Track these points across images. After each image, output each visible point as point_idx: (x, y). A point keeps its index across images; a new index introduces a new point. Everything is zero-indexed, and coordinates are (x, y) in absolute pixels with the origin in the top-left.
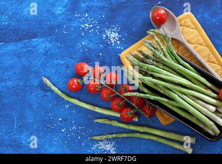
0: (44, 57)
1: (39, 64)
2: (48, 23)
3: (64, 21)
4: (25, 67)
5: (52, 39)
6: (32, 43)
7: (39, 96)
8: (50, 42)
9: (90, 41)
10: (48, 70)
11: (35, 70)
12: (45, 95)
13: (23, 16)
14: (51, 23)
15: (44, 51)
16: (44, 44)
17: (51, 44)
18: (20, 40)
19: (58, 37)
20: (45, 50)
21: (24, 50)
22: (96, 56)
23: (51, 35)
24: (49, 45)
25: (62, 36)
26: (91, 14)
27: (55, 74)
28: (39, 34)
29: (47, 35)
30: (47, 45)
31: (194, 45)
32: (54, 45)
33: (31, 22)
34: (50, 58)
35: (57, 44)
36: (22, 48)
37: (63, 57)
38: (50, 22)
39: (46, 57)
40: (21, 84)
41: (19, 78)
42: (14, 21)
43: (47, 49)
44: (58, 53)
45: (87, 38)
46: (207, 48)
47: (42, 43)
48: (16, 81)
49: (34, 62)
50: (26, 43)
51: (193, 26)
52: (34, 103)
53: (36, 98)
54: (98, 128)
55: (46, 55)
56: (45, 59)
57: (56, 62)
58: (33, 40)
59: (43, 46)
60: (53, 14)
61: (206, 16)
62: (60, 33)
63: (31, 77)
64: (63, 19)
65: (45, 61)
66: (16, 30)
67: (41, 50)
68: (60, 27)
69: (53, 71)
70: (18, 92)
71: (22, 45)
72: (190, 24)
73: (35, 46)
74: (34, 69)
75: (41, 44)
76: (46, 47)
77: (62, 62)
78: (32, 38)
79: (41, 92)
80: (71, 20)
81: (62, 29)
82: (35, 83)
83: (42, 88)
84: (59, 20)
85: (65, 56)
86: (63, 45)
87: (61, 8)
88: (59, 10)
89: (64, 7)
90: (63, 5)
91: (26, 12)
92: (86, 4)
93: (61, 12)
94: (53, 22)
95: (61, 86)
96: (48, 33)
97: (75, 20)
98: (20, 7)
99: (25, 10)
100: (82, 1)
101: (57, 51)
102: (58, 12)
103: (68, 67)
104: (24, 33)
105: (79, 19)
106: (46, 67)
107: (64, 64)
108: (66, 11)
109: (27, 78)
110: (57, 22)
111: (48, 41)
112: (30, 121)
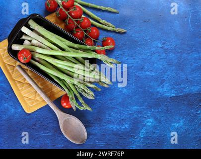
1: (169, 73)
2: (160, 110)
3: (145, 111)
4: (182, 70)
5: (157, 95)
6: (175, 92)
7: (168, 44)
8: (158, 92)
9: (121, 91)
10: (161, 67)
11: (172, 67)
12: (163, 44)
13: (184, 118)
14: (157, 110)
15: (164, 84)
16: (164, 90)
17: (158, 90)
18: (186, 96)
19: (151, 97)
20: (163, 85)
21: (182, 86)
23: (157, 99)
24: (160, 89)
25: (147, 98)
26: (119, 117)
27: (154, 63)
28: (168, 100)
29: (162, 99)
30: (161, 90)
31: (26, 82)
32: (155, 90)
33: (176, 112)
34: (158, 77)
35: (152, 90)
36: (184, 88)
37: (147, 78)
38: (159, 112)
40: (185, 55)
41: (187, 60)
42: (193, 113)
44: (150, 82)
45: (124, 94)
46: (14, 79)
47: (165, 92)
48: (189, 57)
49: (174, 74)
50: (181, 92)
51: (25, 99)
52: (172, 38)
53: (172, 41)
55: (162, 80)
56: (163, 77)
57: (153, 74)
58: (174, 95)
59: (165, 89)
60: (155, 119)
61: (13, 110)
62: (149, 100)
63: (176, 61)
64: (145, 113)
65: (163, 75)
66: (191, 104)
67: (167, 85)
68: (149, 106)
69: (155, 65)
70: (187, 48)
71: (185, 90)
72: (28, 102)
73: (172, 89)
74: (174, 68)
75: (167, 91)
76: (162, 87)
77: (147, 73)
78: (175, 97)
79: (166, 47)
80: (139, 112)
81: (147, 104)
82: (172, 56)
83: (166, 51)
84: (149, 113)
85: (144, 78)
86: (147, 88)
87: (147, 124)
88: (150, 122)
89: (145, 125)
90: (145, 128)
91: (181, 121)
92: (124, 127)
93: (148, 120)
94: (155, 111)
95: (148, 51)
96: (160, 101)
97: (135, 112)
98: (187, 127)
99: (182, 124)
100: (128, 130)
101: (152, 84)
102: (151, 120)
103: (142, 68)
104: (182, 102)
105: (131, 112)
106: (162, 69)
107: (145, 72)
108: (143, 121)
109: (179, 60)
110: (151, 111)
111: (161, 93)
112: (177, 22)
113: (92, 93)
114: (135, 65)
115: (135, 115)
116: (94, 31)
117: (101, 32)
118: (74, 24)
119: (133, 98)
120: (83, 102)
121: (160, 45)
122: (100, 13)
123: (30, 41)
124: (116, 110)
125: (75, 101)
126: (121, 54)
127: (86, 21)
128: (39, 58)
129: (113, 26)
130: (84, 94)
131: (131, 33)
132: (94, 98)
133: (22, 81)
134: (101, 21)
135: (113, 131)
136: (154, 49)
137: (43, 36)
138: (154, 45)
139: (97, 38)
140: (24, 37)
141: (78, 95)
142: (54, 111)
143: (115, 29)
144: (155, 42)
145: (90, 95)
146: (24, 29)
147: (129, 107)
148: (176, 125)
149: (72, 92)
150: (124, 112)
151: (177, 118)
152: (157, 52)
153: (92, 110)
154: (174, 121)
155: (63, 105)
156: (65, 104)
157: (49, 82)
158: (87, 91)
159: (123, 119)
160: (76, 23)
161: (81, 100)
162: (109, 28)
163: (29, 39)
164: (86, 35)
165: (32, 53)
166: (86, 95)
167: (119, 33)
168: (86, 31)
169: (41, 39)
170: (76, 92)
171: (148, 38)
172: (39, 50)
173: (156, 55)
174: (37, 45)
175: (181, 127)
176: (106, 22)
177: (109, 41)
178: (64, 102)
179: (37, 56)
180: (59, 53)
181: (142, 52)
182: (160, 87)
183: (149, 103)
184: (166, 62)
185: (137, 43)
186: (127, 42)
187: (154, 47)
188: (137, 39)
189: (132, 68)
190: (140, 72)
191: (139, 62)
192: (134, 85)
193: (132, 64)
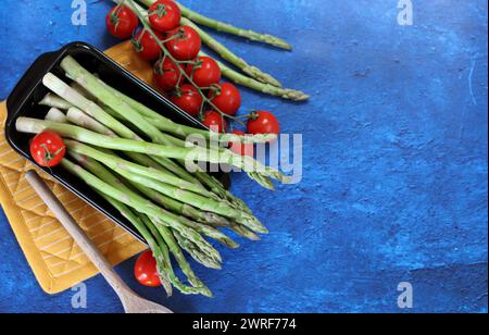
0: (399, 222)
1: (411, 208)
2: (384, 302)
3: (346, 303)
4: (445, 203)
5: (378, 263)
6: (426, 259)
7: (413, 135)
8: (381, 256)
9: (288, 249)
10: (391, 192)
11: (420, 194)
12: (400, 135)
14: (377, 303)
15: (397, 235)
16: (397, 253)
17: (381, 251)
18: (453, 268)
19: (362, 267)
20: (396, 240)
21: (443, 244)
22: (277, 214)
23: (379, 274)
24: (386, 249)
25: (352, 269)
29: (389, 275)
30: (389, 250)
31: (48, 213)
32: (374, 249)
34: (384, 218)
35: (367, 251)
36: (449, 249)
37: (354, 219)
38: (380, 306)
39: (393, 223)
40: (454, 166)
43: (391, 240)
44: (364, 230)
45: (295, 257)
46: (19, 204)
47: (401, 256)
49: (423, 213)
50: (440, 260)
51: (44, 257)
52: (425, 120)
53: (422, 130)
55: (393, 227)
56: (397, 218)
57: (372, 209)
58: (422, 266)
59: (399, 249)
61: (11, 284)
62: (358, 275)
63: (431, 180)
64: (347, 308)
65: (397, 213)
66: (462, 292)
67: (406, 238)
68: (358, 291)
69: (378, 187)
70: (461, 148)
71: (449, 255)
72: (50, 265)
73: (417, 250)
74: (424, 196)
75: (403, 254)
76: (392, 245)
77: (357, 206)
78: (424, 269)
79: (407, 143)
81: (351, 284)
82: (421, 166)
83: (406, 152)
84: (357, 306)
85: (348, 220)
86: (353, 245)
94: (372, 304)
95: (362, 151)
96: (387, 279)
97: (321, 304)
101: (367, 234)
103: (344, 194)
104: (442, 285)
105: (309, 304)
106: (394, 200)
107: (352, 203)
109: (439, 179)
110: (362, 303)
111: (388, 259)
112: (438, 81)
113: (215, 254)
114: (326, 184)
116: (229, 93)
117: (244, 95)
118: (178, 72)
119: (318, 269)
120: (192, 274)
121: (392, 138)
122: (245, 49)
123: (64, 111)
124: (272, 297)
125: (170, 272)
127: (208, 66)
128: (85, 157)
129: (276, 82)
130: (194, 254)
131: (320, 104)
132: (219, 267)
133: (36, 212)
134: (247, 69)
136: (377, 147)
137: (96, 101)
138: (377, 137)
139: (234, 111)
140: (48, 100)
141: (179, 255)
142: (117, 291)
143: (280, 91)
144: (380, 130)
145: (211, 259)
146: (50, 81)
147: (307, 291)
149: (164, 247)
150: (293, 304)
152: (382, 155)
153: (213, 294)
155: (140, 278)
156: (144, 276)
157: (107, 218)
158: (202, 247)
160: (182, 71)
161: (186, 270)
162: (266, 88)
163: (62, 105)
164: (206, 103)
165: (67, 142)
166: (201, 256)
167: (290, 101)
168: (207, 93)
169: (92, 108)
170: (174, 249)
171: (363, 117)
172: (84, 136)
173: (382, 162)
174: (82, 122)
176: (259, 73)
177: (265, 121)
178: (144, 271)
179: (79, 150)
180: (136, 146)
181: (346, 154)
182: (388, 244)
183: (356, 283)
184: (405, 181)
185: (335, 129)
186: (311, 126)
187: (377, 143)
188: (334, 118)
189: (319, 191)
190: (339, 203)
191: (338, 179)
192: (321, 235)
193: (318, 181)
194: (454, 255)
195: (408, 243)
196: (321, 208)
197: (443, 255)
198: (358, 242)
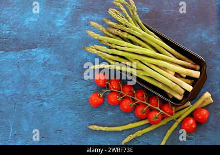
0: (42, 68)
1: (37, 74)
2: (48, 34)
3: (64, 33)
4: (23, 77)
5: (51, 51)
6: (32, 53)
7: (36, 105)
8: (50, 53)
10: (46, 80)
11: (33, 80)
12: (42, 105)
13: (24, 27)
14: (52, 34)
15: (43, 62)
16: (43, 55)
17: (50, 55)
18: (20, 49)
19: (57, 49)
20: (43, 60)
21: (24, 59)
23: (51, 46)
24: (48, 56)
25: (62, 47)
27: (53, 84)
28: (39, 45)
29: (46, 45)
32: (53, 56)
33: (32, 32)
34: (49, 69)
35: (56, 55)
36: (21, 57)
37: (61, 68)
38: (50, 33)
39: (45, 67)
40: (19, 92)
41: (16, 87)
42: (15, 31)
43: (45, 60)
44: (57, 64)
47: (42, 54)
48: (14, 90)
49: (32, 72)
50: (25, 53)
52: (31, 112)
53: (32, 108)
54: (92, 140)
55: (45, 66)
57: (54, 73)
58: (33, 50)
59: (42, 56)
60: (53, 26)
61: (204, 35)
62: (59, 45)
63: (29, 86)
64: (64, 31)
65: (43, 71)
66: (16, 40)
67: (40, 61)
68: (59, 39)
69: (51, 82)
70: (16, 100)
73: (34, 57)
74: (32, 79)
75: (40, 55)
76: (45, 58)
77: (60, 74)
78: (32, 48)
79: (38, 101)
80: (71, 33)
81: (62, 41)
82: (33, 92)
83: (39, 98)
84: (60, 32)
85: (64, 68)
86: (61, 57)
87: (62, 20)
88: (60, 22)
89: (65, 19)
90: (64, 17)
91: (27, 23)
92: (87, 17)
93: (61, 25)
94: (54, 34)
95: (58, 97)
96: (47, 44)
97: (75, 33)
98: (22, 17)
99: (26, 21)
100: (82, 14)
101: (56, 62)
102: (58, 24)
103: (66, 78)
104: (25, 43)
105: (79, 32)
106: (44, 77)
107: (62, 75)
108: (66, 24)
109: (25, 87)
110: (58, 34)
111: (47, 52)
112: (25, 130)
114: (73, 83)
115: (75, 29)
119: (76, 47)
121: (45, 104)
126: (88, 94)
131: (76, 117)
135: (98, 14)
136: (52, 99)
138: (52, 104)
144: (50, 107)
147: (81, 38)
148: (32, 19)
151: (31, 26)
152: (49, 96)
154: (35, 24)
159: (88, 25)
171: (58, 112)
173: (49, 93)
175: (28, 17)
181: (65, 96)
182: (47, 58)
183: (60, 42)
184: (40, 85)
185: (69, 107)
186: (80, 107)
187: (52, 101)
188: (70, 111)
189: (76, 79)
190: (67, 75)
191: (68, 85)
192: (75, 61)
193: (76, 84)
194: (19, 55)
195: (39, 59)
196: (75, 72)
197: (24, 55)
198: (59, 59)
